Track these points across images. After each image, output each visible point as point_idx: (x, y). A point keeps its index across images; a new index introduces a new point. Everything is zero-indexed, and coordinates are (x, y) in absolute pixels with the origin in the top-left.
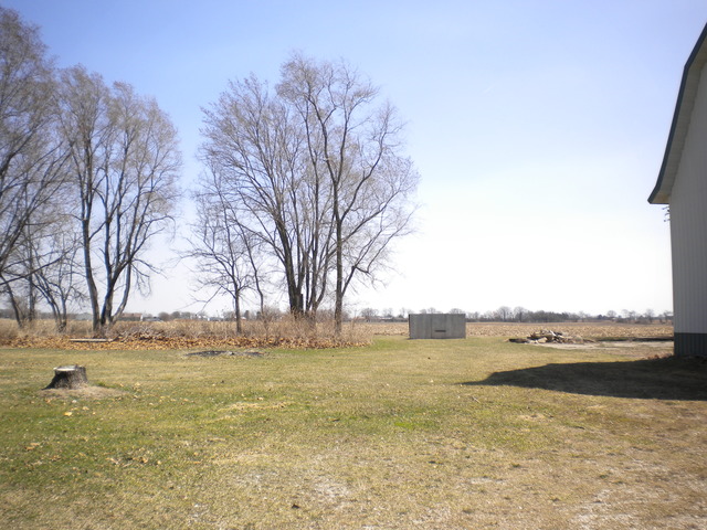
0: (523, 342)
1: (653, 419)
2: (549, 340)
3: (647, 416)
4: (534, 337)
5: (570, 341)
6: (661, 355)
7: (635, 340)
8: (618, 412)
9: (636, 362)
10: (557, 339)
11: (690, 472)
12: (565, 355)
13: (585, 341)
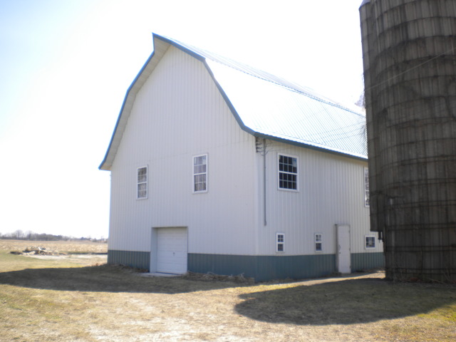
0: (19, 253)
1: (69, 304)
2: (37, 253)
3: (67, 302)
4: (27, 251)
5: (50, 254)
6: (101, 263)
7: (93, 253)
8: (49, 300)
9: (83, 268)
10: (42, 253)
11: (72, 335)
12: (41, 263)
13: (61, 254)
